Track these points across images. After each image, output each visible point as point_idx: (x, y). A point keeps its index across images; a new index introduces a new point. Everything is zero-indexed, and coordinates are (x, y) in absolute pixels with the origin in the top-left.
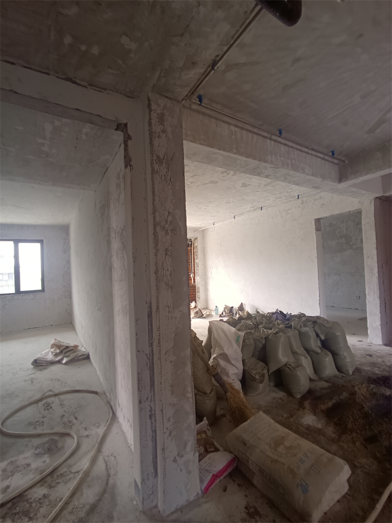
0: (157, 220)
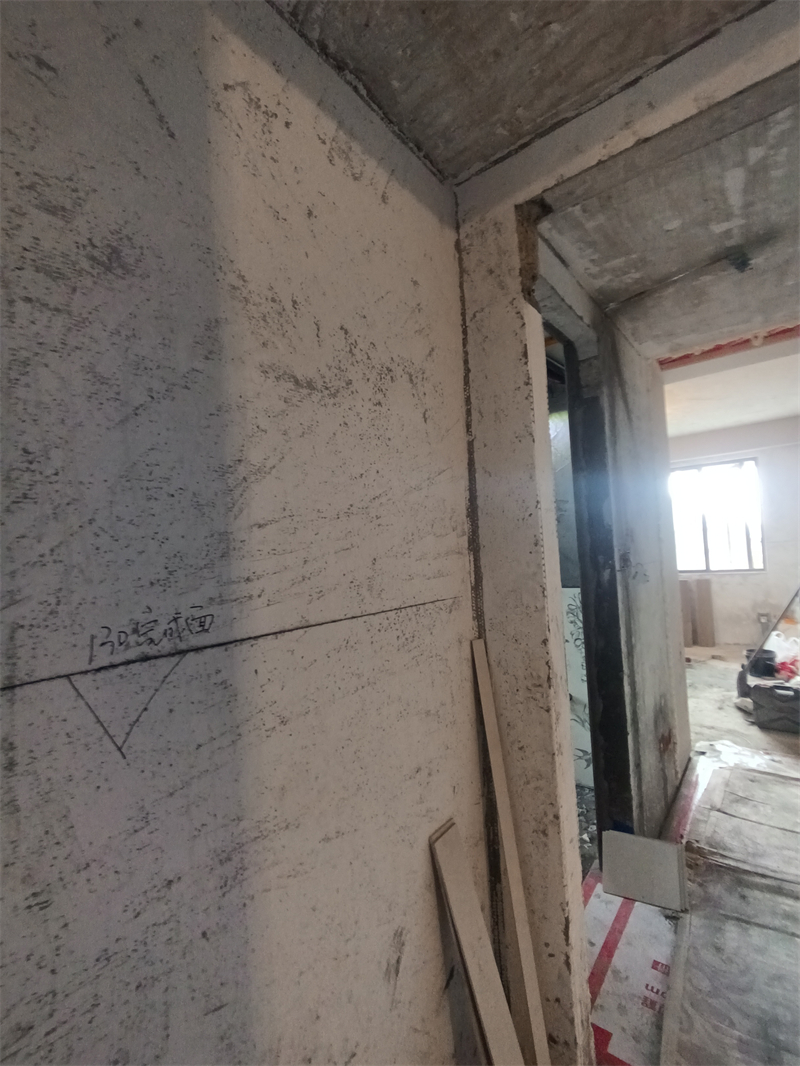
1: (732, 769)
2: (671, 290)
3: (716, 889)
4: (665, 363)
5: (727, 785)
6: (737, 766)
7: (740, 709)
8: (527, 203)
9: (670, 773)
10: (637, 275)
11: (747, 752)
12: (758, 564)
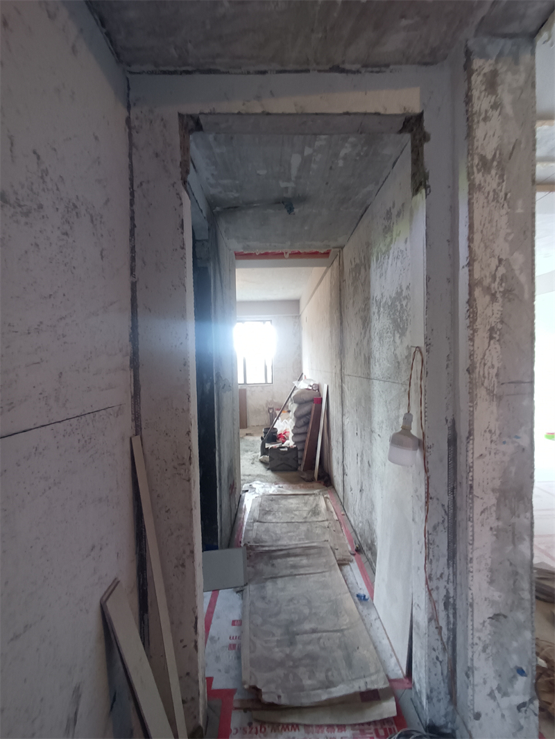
0: (477, 276)
1: (262, 497)
2: (251, 211)
3: (261, 566)
4: (240, 256)
5: (260, 506)
6: (264, 494)
7: (262, 462)
8: (188, 115)
9: (233, 507)
10: (236, 195)
11: (267, 485)
12: (269, 381)
